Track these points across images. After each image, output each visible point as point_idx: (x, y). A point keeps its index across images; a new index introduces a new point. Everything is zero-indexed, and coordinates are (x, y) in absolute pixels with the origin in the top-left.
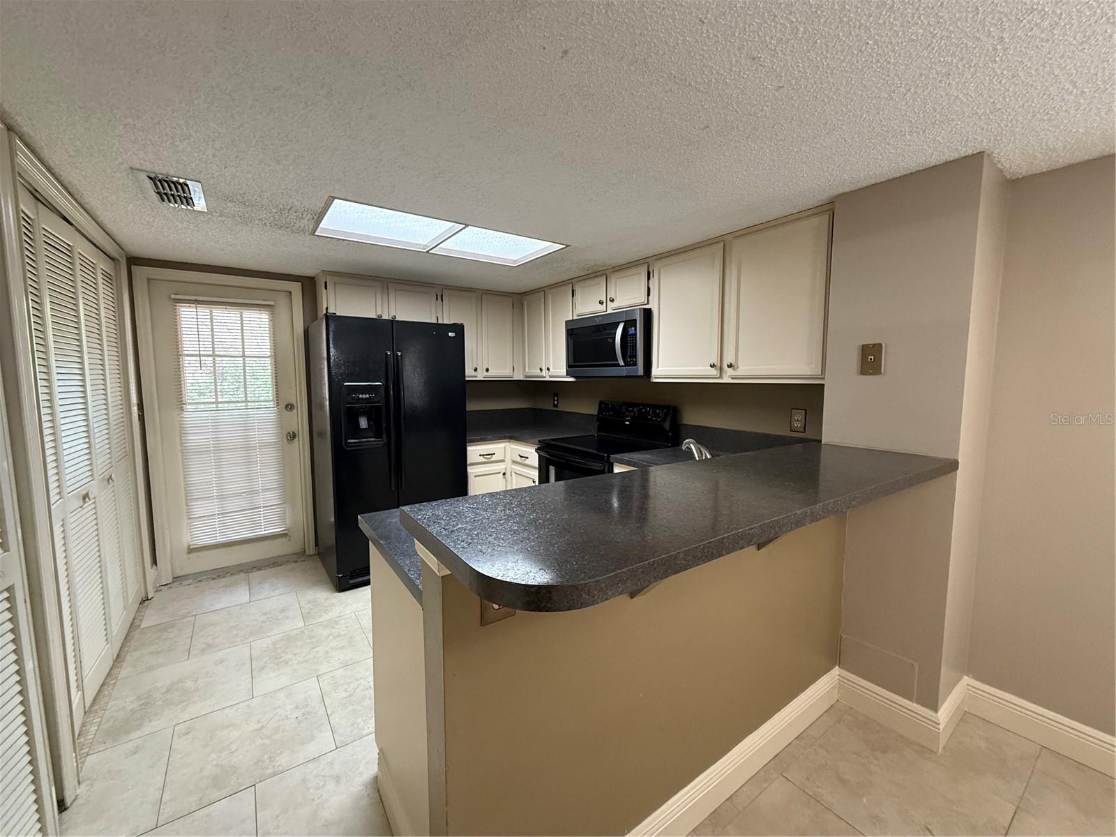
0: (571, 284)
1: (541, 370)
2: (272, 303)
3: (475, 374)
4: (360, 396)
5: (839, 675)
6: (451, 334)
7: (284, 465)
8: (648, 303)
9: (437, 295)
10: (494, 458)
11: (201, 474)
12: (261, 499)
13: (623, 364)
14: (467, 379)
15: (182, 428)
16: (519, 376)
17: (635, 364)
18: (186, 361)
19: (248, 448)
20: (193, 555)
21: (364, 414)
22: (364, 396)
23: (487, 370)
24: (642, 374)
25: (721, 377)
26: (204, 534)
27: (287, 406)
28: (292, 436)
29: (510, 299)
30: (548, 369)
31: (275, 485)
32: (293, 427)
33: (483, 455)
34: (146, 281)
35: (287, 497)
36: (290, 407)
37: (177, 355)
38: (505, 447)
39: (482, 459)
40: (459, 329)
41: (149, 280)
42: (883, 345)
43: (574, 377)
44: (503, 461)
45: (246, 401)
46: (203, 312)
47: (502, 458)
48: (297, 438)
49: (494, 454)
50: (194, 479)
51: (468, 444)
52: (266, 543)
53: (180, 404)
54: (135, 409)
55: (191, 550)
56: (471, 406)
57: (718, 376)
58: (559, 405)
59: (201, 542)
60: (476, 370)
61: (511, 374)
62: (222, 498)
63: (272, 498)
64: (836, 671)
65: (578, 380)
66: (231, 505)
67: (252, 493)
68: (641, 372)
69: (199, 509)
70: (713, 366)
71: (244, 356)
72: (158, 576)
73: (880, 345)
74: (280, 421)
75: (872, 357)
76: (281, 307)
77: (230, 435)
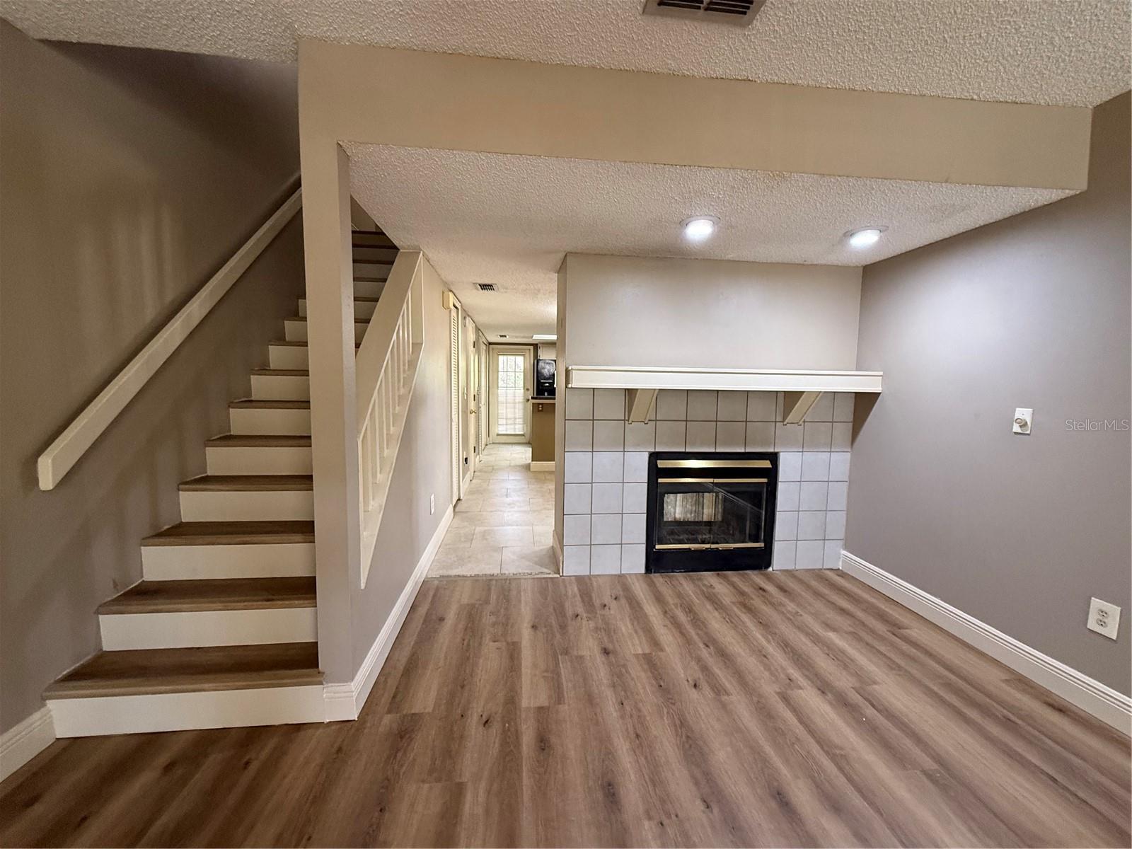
2: (525, 354)
7: (525, 409)
11: (502, 410)
12: (517, 421)
15: (498, 395)
18: (500, 373)
20: (499, 437)
26: (502, 430)
27: (526, 390)
28: (528, 401)
31: (521, 417)
32: (528, 398)
35: (525, 420)
36: (528, 390)
37: (498, 372)
41: (493, 350)
45: (515, 387)
46: (505, 357)
52: (518, 437)
55: (498, 435)
59: (501, 432)
62: (506, 419)
63: (521, 421)
66: (509, 422)
67: (515, 419)
69: (501, 421)
71: (516, 372)
72: (489, 441)
74: (524, 394)
76: (527, 355)
77: (510, 398)
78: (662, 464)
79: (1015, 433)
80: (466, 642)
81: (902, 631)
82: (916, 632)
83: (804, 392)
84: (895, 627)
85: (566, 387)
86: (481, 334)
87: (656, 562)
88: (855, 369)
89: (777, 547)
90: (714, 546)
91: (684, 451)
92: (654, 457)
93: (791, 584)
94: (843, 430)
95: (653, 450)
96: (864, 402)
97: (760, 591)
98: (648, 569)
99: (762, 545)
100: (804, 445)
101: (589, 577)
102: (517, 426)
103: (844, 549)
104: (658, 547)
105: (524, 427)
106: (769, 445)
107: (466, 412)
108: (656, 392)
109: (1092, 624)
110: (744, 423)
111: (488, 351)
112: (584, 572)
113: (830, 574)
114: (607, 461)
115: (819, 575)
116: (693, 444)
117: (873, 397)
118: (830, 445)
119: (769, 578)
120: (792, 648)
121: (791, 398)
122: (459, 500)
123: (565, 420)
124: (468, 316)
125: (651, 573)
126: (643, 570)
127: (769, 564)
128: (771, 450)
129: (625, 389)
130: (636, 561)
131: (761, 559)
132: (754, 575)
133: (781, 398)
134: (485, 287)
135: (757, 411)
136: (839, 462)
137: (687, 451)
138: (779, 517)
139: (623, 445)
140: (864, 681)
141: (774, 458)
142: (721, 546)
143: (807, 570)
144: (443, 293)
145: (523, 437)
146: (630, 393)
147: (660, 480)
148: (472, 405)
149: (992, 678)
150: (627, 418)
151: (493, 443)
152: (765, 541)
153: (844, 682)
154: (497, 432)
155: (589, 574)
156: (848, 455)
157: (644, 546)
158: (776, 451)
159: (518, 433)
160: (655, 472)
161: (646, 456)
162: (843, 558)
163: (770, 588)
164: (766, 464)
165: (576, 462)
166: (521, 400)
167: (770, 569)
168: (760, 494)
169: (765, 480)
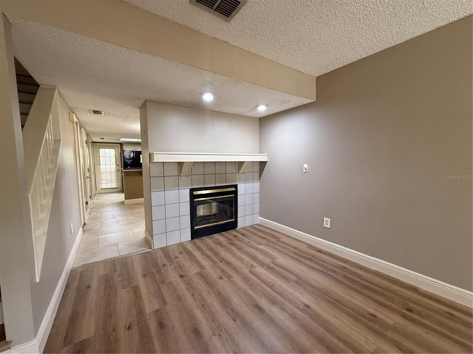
7: (117, 175)
11: (103, 176)
12: (113, 181)
15: (100, 168)
18: (101, 158)
19: (111, 172)
21: (129, 166)
26: (104, 186)
28: (119, 171)
31: (115, 179)
32: (119, 169)
34: (95, 145)
35: (117, 181)
36: (118, 165)
37: (100, 157)
45: (111, 164)
46: (104, 149)
48: (119, 172)
50: (102, 177)
52: (114, 189)
53: (100, 165)
55: (102, 189)
59: (103, 188)
62: (106, 180)
63: (115, 181)
66: (108, 182)
69: (103, 182)
71: (110, 157)
72: (96, 193)
74: (116, 167)
76: (117, 148)
77: (108, 170)
78: (196, 193)
79: (304, 172)
80: (107, 294)
81: (280, 240)
82: (284, 239)
83: (245, 162)
84: (278, 239)
85: (150, 162)
86: (89, 137)
87: (195, 234)
88: (259, 153)
89: (239, 220)
90: (217, 223)
91: (204, 187)
92: (192, 190)
93: (245, 232)
94: (257, 175)
95: (191, 188)
96: (262, 164)
97: (236, 237)
98: (192, 238)
99: (234, 220)
100: (246, 181)
101: (167, 247)
102: (113, 183)
103: (259, 216)
104: (196, 228)
105: (117, 184)
106: (234, 182)
107: (85, 178)
108: (192, 163)
109: (325, 225)
110: (225, 174)
111: (93, 146)
112: (163, 245)
113: (256, 226)
114: (171, 194)
115: (253, 227)
116: (207, 184)
117: (265, 163)
118: (253, 181)
119: (237, 232)
120: (250, 254)
121: (241, 164)
122: (85, 224)
123: (150, 177)
124: (82, 127)
125: (193, 239)
126: (190, 239)
127: (237, 227)
128: (235, 184)
129: (178, 162)
130: (187, 235)
131: (233, 225)
132: (232, 231)
133: (237, 163)
134: (96, 112)
135: (230, 169)
136: (256, 185)
137: (205, 187)
138: (239, 208)
139: (178, 186)
140: (273, 258)
141: (236, 186)
142: (220, 223)
143: (249, 226)
144: (69, 113)
145: (117, 189)
146: (180, 164)
147: (195, 200)
148: (87, 174)
149: (304, 247)
150: (179, 175)
151: (99, 193)
152: (235, 219)
153: (268, 261)
154: (101, 187)
155: (166, 245)
156: (259, 183)
157: (190, 228)
158: (237, 184)
159: (113, 187)
160: (193, 197)
161: (188, 190)
162: (259, 220)
163: (238, 235)
164: (234, 189)
165: (157, 197)
166: (115, 171)
167: (237, 228)
168: (232, 201)
169: (233, 195)
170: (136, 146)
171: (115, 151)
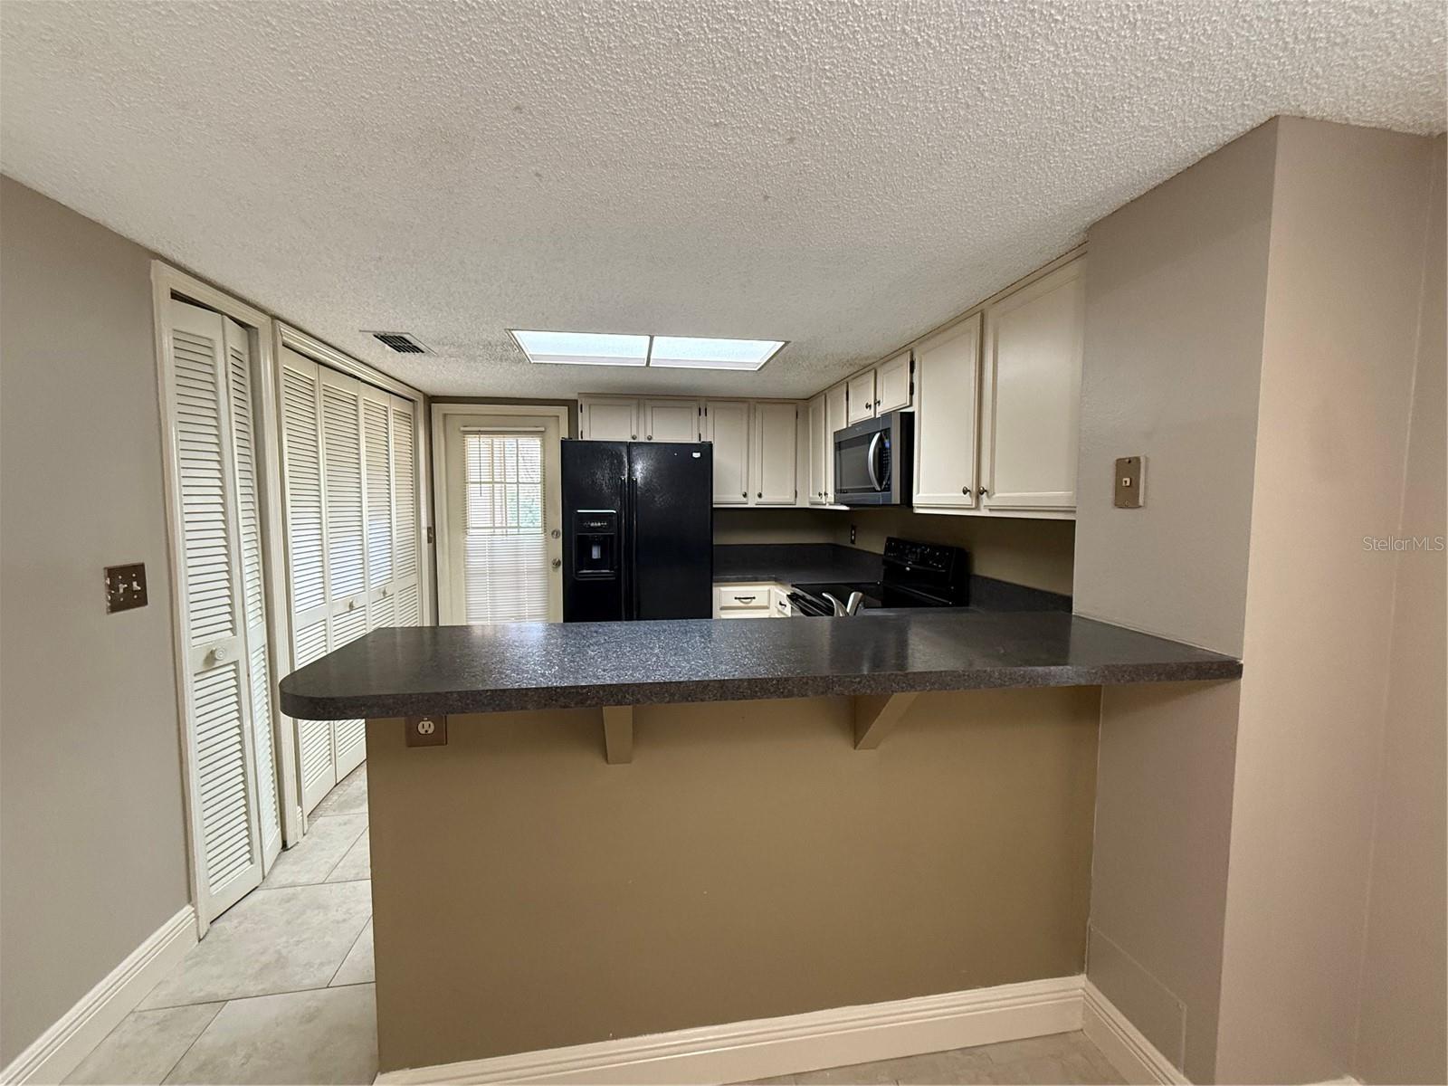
0: (844, 385)
1: (820, 494)
2: (542, 429)
3: (745, 500)
4: (592, 524)
5: (1083, 989)
6: (696, 455)
8: (911, 405)
9: (700, 410)
10: (754, 603)
13: (879, 489)
14: (714, 506)
16: (803, 503)
17: (888, 488)
18: (470, 488)
21: (598, 544)
22: (596, 524)
23: (760, 496)
24: (899, 502)
25: (977, 508)
27: (553, 534)
28: (557, 564)
29: (794, 407)
30: (826, 494)
32: (558, 555)
33: (740, 598)
34: (441, 418)
36: (555, 533)
38: (769, 591)
39: (738, 603)
40: (707, 449)
41: (445, 415)
42: (1142, 460)
43: (847, 505)
44: (767, 608)
45: (518, 527)
47: (766, 604)
48: (561, 566)
49: (754, 598)
50: (472, 599)
51: (714, 584)
53: (465, 528)
54: (424, 532)
56: (719, 539)
57: (974, 506)
58: (856, 542)
60: (745, 495)
61: (792, 500)
64: (1080, 980)
65: (853, 509)
68: (896, 498)
70: (965, 492)
71: (518, 483)
73: (1138, 459)
74: (546, 545)
75: (1128, 480)
76: (551, 434)
77: (504, 559)
170: (649, 414)
171: (543, 445)
